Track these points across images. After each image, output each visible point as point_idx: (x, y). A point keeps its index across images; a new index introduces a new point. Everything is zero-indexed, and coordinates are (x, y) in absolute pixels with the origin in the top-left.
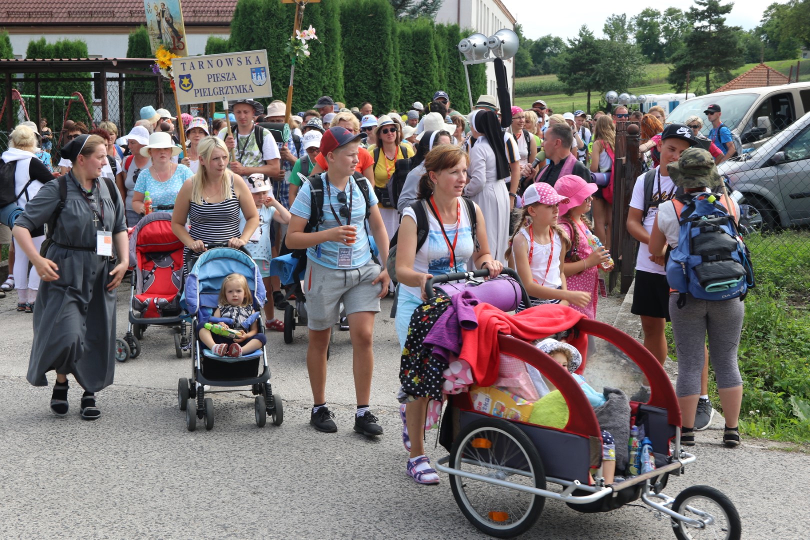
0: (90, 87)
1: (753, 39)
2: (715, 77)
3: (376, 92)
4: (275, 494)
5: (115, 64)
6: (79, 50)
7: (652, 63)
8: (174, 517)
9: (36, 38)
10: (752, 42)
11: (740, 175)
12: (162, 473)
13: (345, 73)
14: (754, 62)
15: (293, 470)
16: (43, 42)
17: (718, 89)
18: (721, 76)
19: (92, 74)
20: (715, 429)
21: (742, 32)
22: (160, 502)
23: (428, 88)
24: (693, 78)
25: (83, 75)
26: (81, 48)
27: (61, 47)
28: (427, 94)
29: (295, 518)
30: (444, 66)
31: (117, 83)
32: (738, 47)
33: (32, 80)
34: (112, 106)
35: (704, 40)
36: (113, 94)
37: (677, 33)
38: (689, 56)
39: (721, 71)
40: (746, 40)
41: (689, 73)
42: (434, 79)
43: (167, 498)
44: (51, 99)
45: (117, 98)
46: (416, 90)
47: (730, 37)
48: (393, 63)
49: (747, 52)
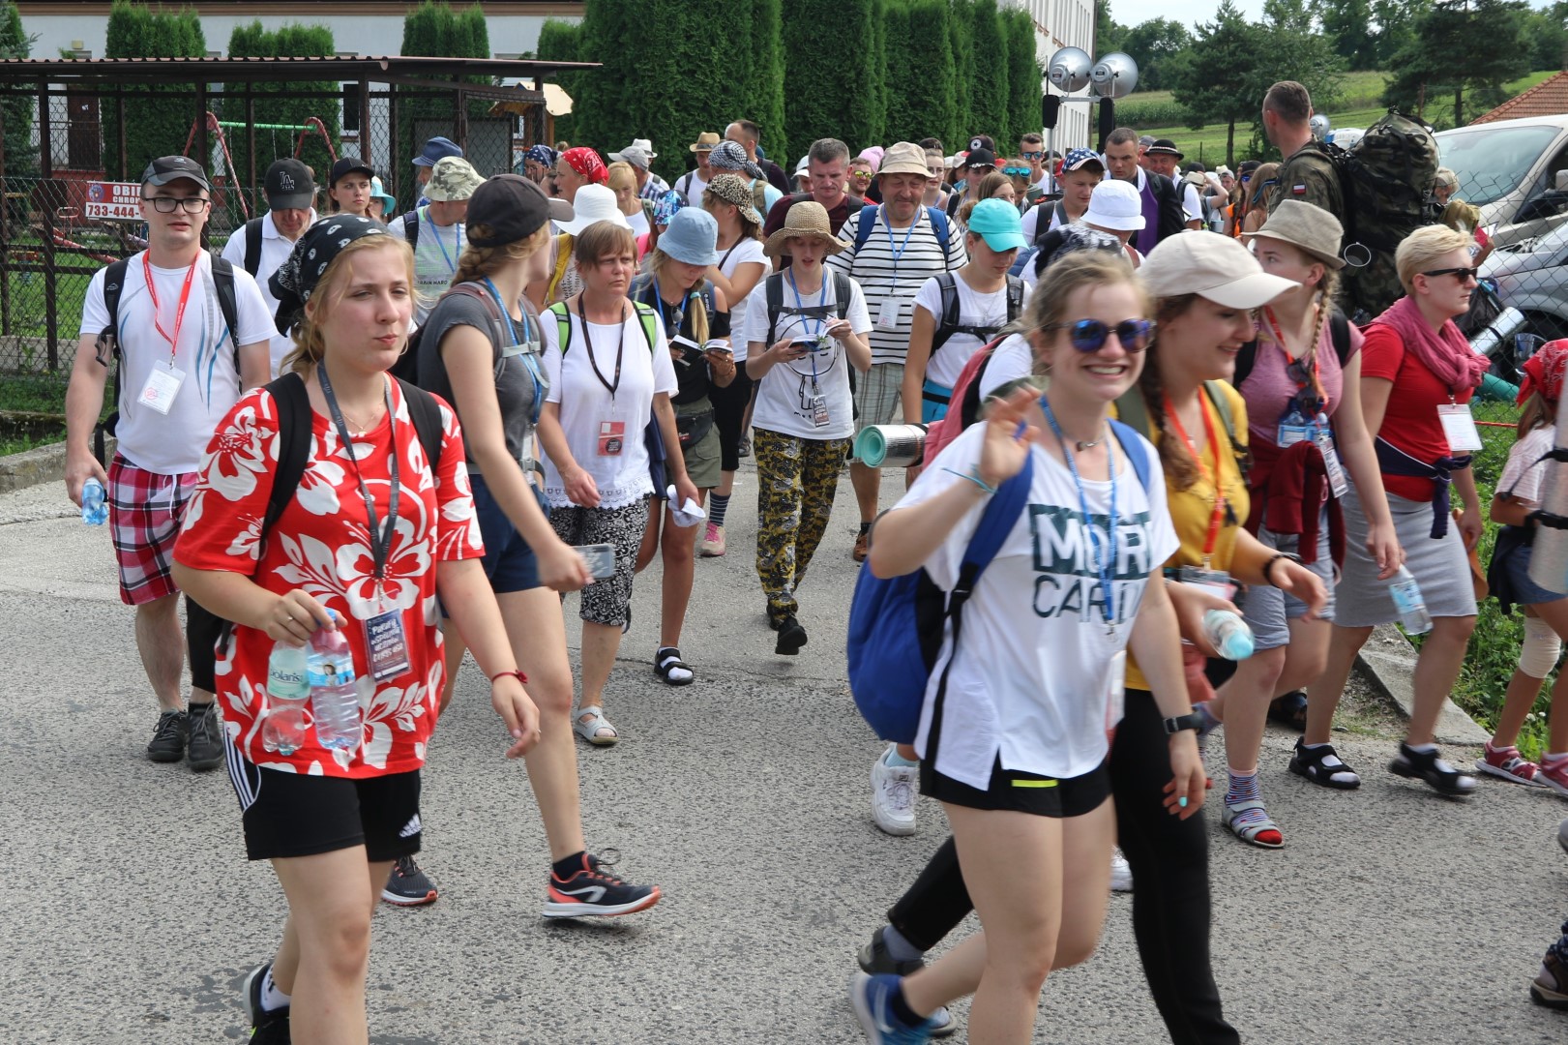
0: (337, 106)
1: (1548, 24)
2: (1472, 97)
3: (842, 121)
4: (656, 828)
5: (384, 66)
6: (318, 43)
7: (1352, 70)
8: (481, 861)
9: (246, 22)
10: (1547, 31)
11: (1521, 277)
12: (461, 784)
13: (786, 85)
14: (1548, 69)
15: (688, 788)
16: (258, 28)
17: (1477, 118)
18: (1484, 93)
19: (341, 85)
20: (1459, 745)
21: (1529, 12)
22: (457, 834)
23: (935, 113)
24: (1430, 97)
25: (324, 85)
26: (323, 39)
27: (288, 37)
28: (933, 126)
29: (693, 871)
30: (966, 74)
31: (387, 100)
32: (1518, 40)
33: (239, 95)
34: (378, 142)
35: (1454, 26)
36: (380, 120)
37: (1402, 14)
38: (1424, 57)
39: (1484, 85)
40: (1535, 27)
41: (1425, 88)
42: (948, 96)
43: (469, 827)
44: (270, 129)
45: (386, 127)
46: (914, 118)
47: (1504, 22)
48: (873, 67)
49: (1536, 50)
